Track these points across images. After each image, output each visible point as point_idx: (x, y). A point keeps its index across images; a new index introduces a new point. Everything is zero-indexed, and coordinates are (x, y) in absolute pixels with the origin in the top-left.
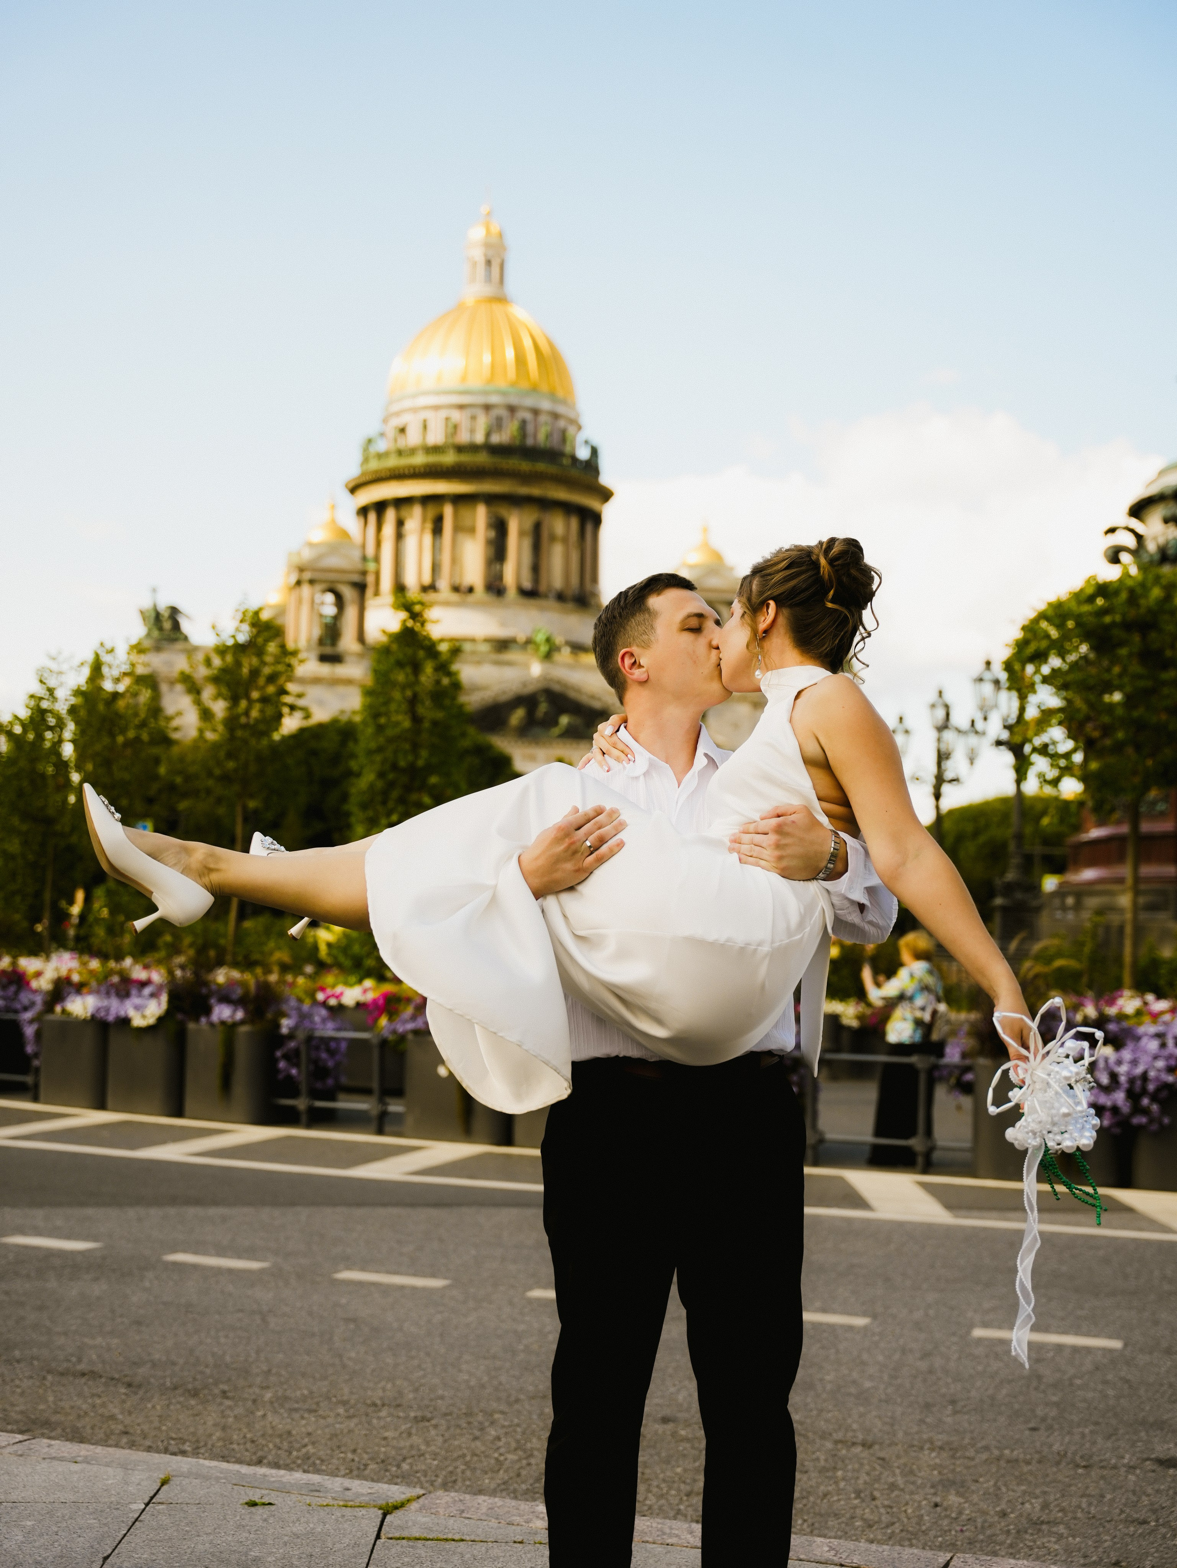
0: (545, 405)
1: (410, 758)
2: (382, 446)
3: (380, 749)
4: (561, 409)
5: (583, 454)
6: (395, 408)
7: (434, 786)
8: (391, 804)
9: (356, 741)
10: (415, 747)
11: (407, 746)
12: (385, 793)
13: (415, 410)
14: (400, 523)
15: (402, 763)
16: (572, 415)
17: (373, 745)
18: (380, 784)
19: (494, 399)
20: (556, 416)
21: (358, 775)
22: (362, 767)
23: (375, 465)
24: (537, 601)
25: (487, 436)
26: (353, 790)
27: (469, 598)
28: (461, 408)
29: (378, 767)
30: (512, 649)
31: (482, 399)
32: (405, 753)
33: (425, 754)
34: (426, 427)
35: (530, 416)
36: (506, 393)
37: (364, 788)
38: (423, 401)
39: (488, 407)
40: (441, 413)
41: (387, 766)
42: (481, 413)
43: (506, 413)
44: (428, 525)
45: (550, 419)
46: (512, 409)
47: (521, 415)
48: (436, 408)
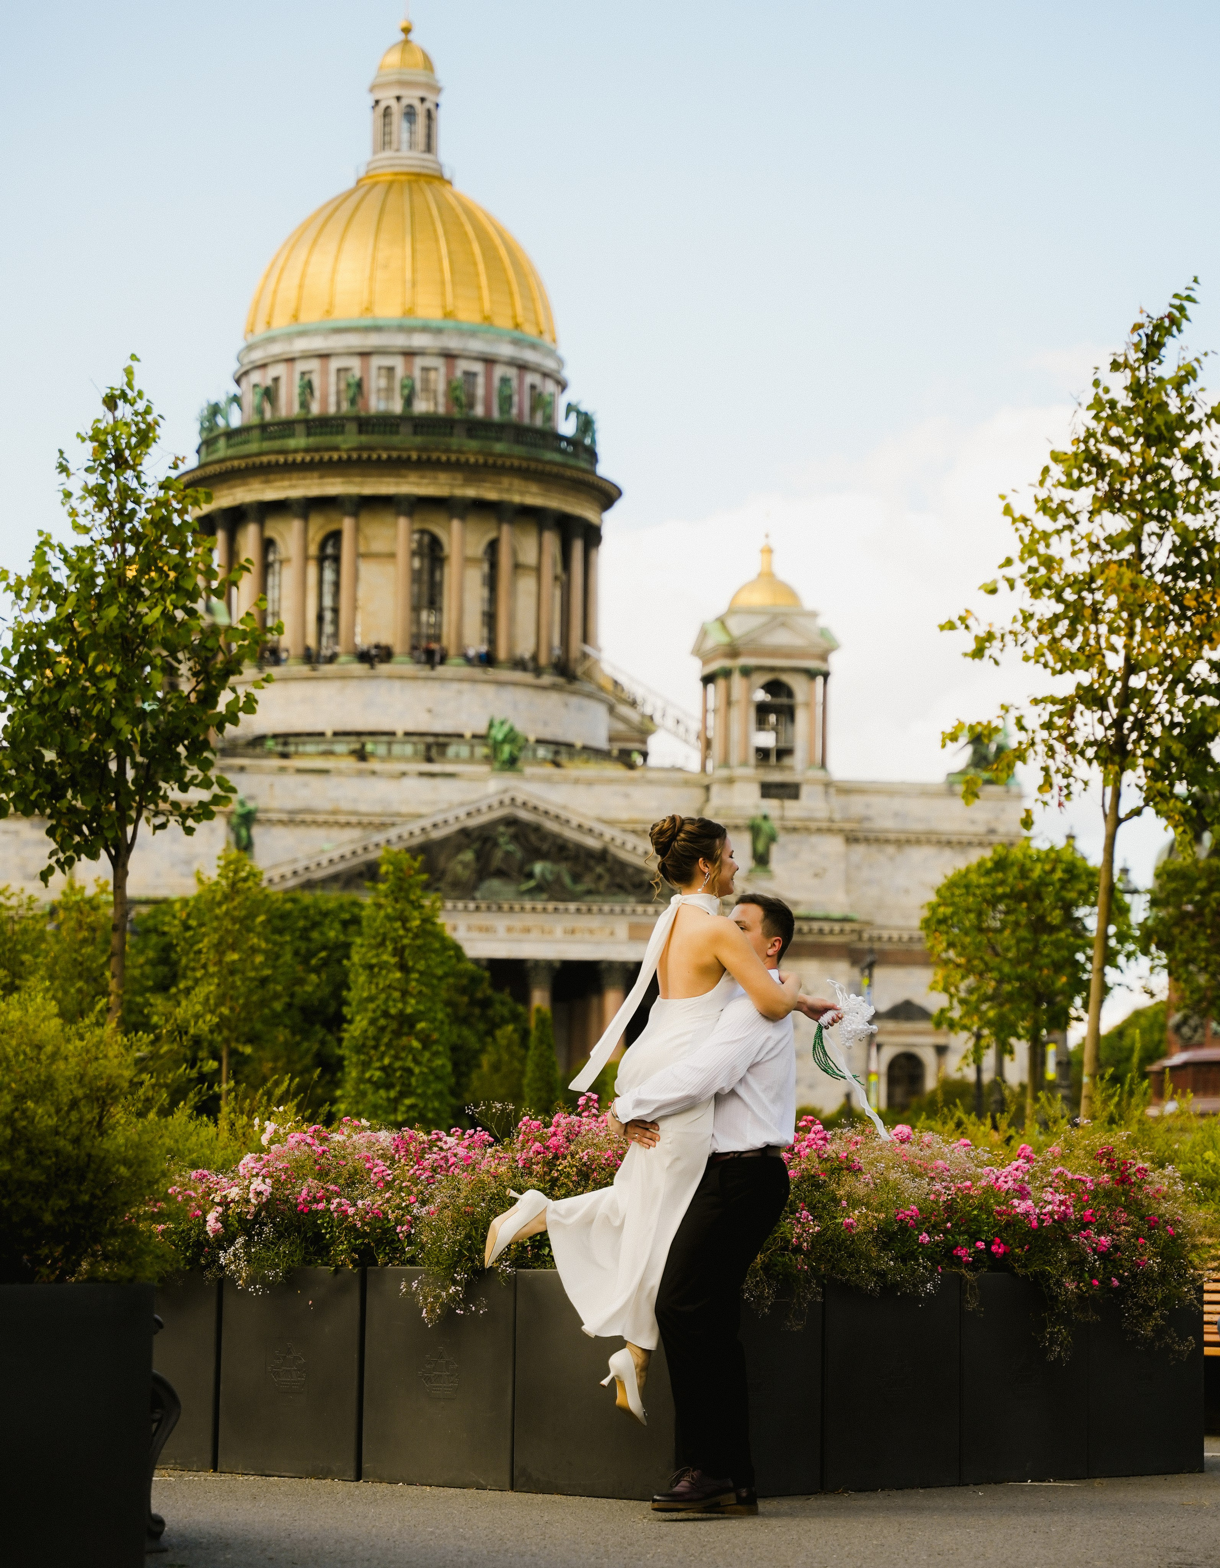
0: (506, 350)
1: (400, 1005)
2: (236, 419)
3: (371, 999)
4: (530, 356)
5: (567, 427)
6: (257, 355)
7: (423, 1030)
8: (383, 1048)
9: (349, 989)
10: (405, 993)
11: (396, 994)
12: (377, 1039)
13: (291, 360)
14: (267, 545)
15: (393, 1011)
16: (549, 364)
17: (365, 995)
18: (372, 1031)
19: (419, 341)
20: (523, 367)
21: (350, 1022)
22: (354, 1014)
23: (222, 449)
24: (493, 674)
25: (408, 401)
26: (346, 1035)
27: (383, 668)
28: (365, 355)
29: (370, 1014)
30: (451, 751)
31: (400, 341)
32: (394, 1000)
33: (413, 1001)
34: (308, 387)
35: (478, 367)
36: (438, 331)
37: (357, 1034)
38: (301, 345)
39: (409, 354)
40: (334, 364)
41: (379, 1013)
42: (398, 363)
43: (439, 363)
44: (313, 550)
45: (512, 372)
46: (449, 356)
47: (463, 365)
48: (324, 356)
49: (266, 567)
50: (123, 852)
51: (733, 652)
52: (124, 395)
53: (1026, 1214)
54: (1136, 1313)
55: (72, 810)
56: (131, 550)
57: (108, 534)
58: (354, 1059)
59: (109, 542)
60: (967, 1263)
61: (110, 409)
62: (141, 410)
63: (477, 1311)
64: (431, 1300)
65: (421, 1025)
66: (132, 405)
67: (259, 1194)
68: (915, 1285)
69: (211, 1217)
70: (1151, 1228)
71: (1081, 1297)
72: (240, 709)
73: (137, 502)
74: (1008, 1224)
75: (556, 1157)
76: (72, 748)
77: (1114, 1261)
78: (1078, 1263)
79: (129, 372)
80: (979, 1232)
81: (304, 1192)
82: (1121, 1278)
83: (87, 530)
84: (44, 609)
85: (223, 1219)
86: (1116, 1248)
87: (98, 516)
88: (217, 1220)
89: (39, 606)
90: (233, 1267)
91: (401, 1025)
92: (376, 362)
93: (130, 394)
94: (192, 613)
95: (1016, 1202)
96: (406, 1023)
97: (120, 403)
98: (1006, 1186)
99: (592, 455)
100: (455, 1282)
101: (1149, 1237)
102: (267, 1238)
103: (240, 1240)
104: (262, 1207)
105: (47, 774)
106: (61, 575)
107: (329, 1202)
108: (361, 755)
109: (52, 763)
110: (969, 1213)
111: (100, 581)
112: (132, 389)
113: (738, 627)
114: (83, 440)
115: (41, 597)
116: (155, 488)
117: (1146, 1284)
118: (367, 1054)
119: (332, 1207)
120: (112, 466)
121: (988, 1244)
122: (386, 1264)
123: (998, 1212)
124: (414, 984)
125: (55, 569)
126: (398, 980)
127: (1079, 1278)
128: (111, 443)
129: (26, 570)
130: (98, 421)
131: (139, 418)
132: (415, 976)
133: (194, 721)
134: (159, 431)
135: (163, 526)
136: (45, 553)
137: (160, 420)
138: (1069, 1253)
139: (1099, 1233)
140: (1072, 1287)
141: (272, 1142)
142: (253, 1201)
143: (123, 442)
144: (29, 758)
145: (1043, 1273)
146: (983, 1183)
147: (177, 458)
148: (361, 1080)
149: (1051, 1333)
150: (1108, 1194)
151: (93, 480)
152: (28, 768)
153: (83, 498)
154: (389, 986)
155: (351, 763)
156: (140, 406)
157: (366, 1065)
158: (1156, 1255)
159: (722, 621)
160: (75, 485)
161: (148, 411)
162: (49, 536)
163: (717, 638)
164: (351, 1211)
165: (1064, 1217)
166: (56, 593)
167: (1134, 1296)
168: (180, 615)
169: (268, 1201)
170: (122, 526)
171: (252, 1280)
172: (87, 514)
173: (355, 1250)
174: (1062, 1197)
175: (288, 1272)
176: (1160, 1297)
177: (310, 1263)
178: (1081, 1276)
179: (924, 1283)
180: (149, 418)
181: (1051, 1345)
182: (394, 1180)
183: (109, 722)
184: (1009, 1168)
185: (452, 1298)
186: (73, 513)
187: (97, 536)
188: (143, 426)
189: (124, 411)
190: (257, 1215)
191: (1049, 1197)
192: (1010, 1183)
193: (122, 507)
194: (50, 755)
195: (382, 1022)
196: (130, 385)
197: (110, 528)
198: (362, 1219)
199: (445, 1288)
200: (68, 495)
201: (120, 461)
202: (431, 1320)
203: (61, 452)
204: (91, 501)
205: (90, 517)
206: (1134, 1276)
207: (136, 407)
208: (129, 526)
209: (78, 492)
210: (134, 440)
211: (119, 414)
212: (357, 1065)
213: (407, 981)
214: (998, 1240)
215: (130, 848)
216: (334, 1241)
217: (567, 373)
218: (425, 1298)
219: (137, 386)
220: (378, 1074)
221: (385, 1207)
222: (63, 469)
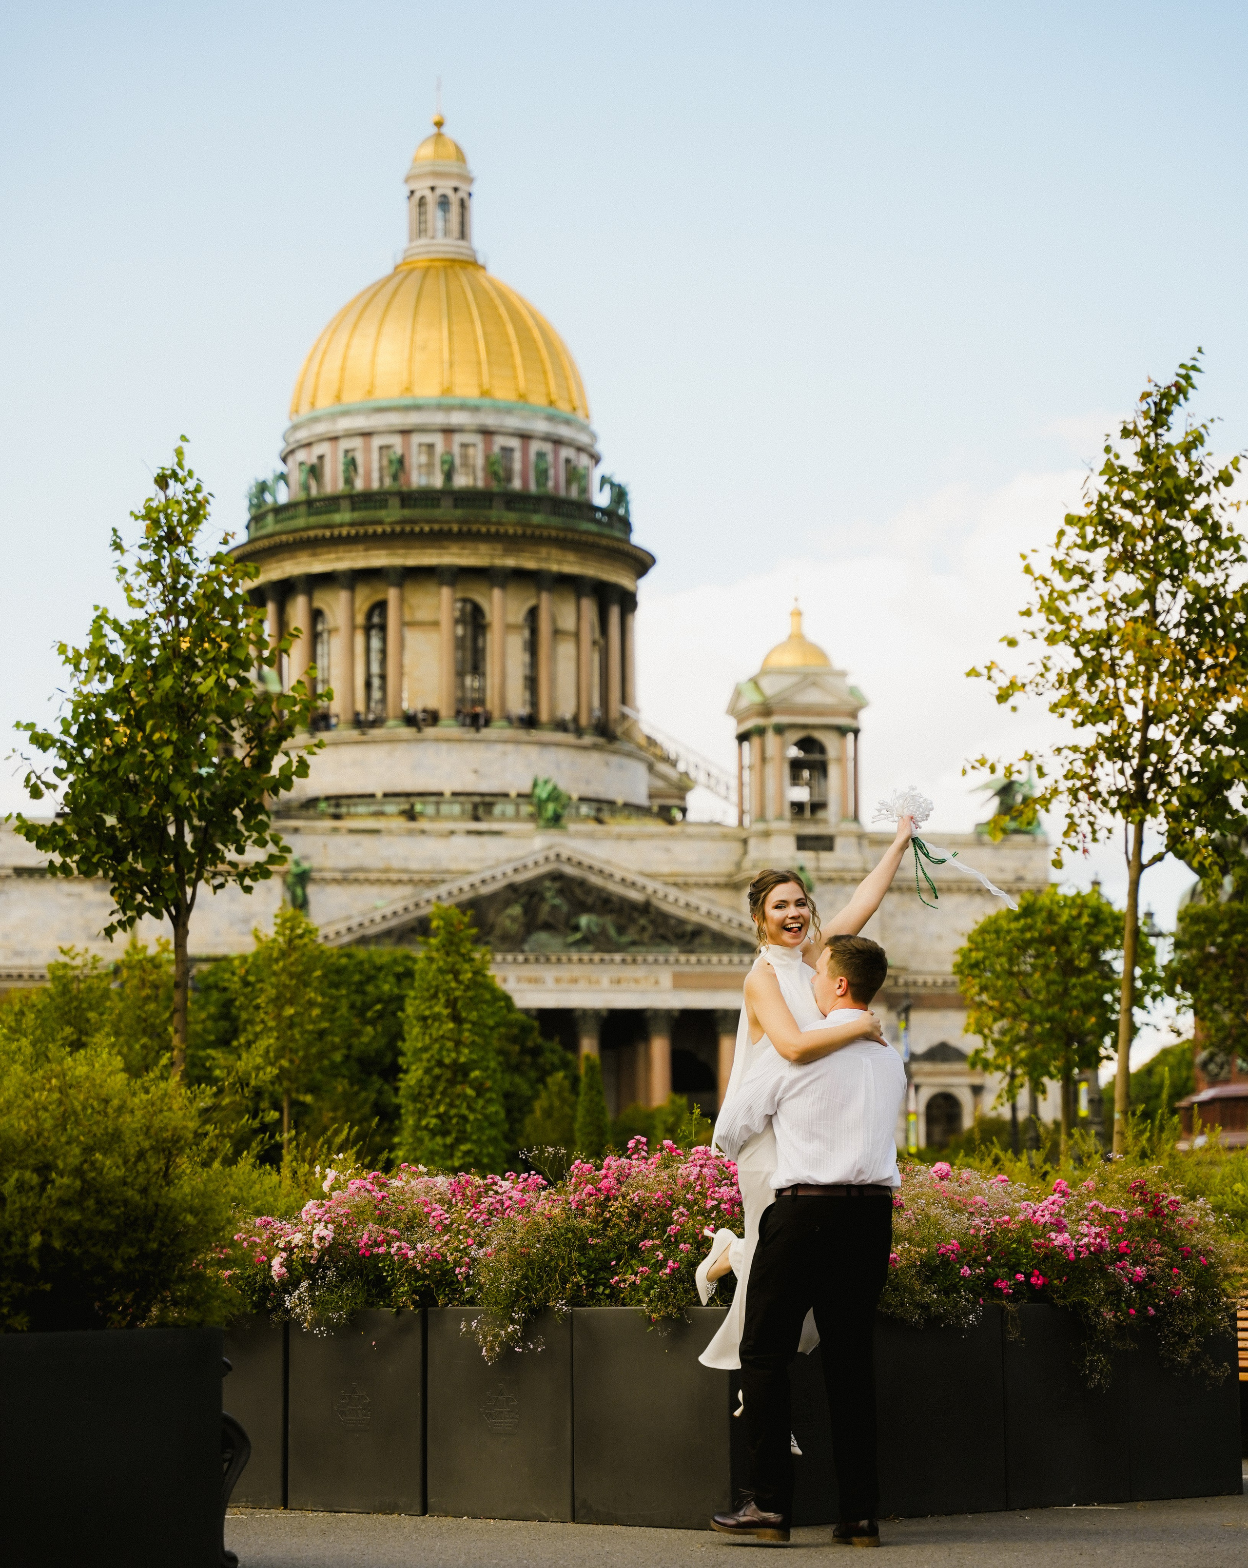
0: (541, 426)
1: (453, 1055)
2: (283, 496)
3: (425, 1049)
4: (564, 431)
5: (602, 499)
6: (302, 435)
7: (476, 1078)
8: (438, 1097)
9: (404, 1040)
10: (458, 1043)
11: (450, 1044)
12: (432, 1088)
13: (334, 439)
15: (447, 1061)
16: (583, 439)
17: (419, 1045)
18: (427, 1080)
19: (457, 418)
20: (558, 442)
21: (406, 1072)
22: (410, 1064)
23: (270, 525)
24: (535, 734)
25: (449, 476)
26: (402, 1085)
27: (430, 732)
28: (405, 432)
29: (425, 1064)
30: (497, 810)
31: (439, 419)
32: (448, 1050)
33: (466, 1051)
34: (351, 464)
35: (514, 443)
36: (475, 409)
37: (413, 1082)
38: (344, 424)
39: (448, 431)
40: (377, 442)
41: (433, 1063)
42: (438, 440)
43: (477, 439)
44: (360, 619)
45: (547, 447)
46: (487, 433)
47: (500, 441)
48: (367, 435)
49: (315, 637)
50: (183, 912)
51: (766, 711)
52: (174, 475)
53: (1064, 1247)
54: (1172, 1340)
55: (133, 872)
56: (184, 622)
57: (162, 607)
58: (411, 1108)
59: (164, 615)
60: (1008, 1294)
61: (161, 488)
62: (191, 489)
63: (535, 1348)
64: (490, 1338)
65: (475, 1074)
66: (183, 484)
67: (321, 1239)
68: (957, 1317)
69: (276, 1262)
70: (1184, 1258)
71: (1118, 1326)
72: (293, 773)
73: (189, 577)
74: (1046, 1257)
75: (607, 1199)
76: (132, 813)
77: (1150, 1290)
78: (1115, 1293)
79: (179, 453)
80: (1019, 1264)
81: (365, 1237)
82: (1156, 1307)
83: (141, 604)
84: (103, 680)
85: (288, 1264)
86: (1152, 1278)
87: (152, 590)
88: (282, 1265)
89: (97, 677)
90: (298, 1310)
91: (455, 1073)
92: (416, 439)
93: (181, 474)
94: (244, 682)
95: (1053, 1235)
96: (460, 1071)
97: (171, 482)
98: (1043, 1220)
99: (626, 525)
100: (513, 1321)
101: (1183, 1268)
102: (330, 1282)
103: (305, 1284)
104: (324, 1251)
105: (108, 837)
106: (117, 648)
107: (389, 1245)
108: (411, 815)
109: (113, 827)
110: (1008, 1246)
111: (155, 652)
112: (182, 469)
113: (771, 687)
114: (137, 518)
115: (99, 669)
116: (207, 563)
117: (1181, 1312)
118: (423, 1102)
119: (393, 1251)
120: (165, 544)
121: (1028, 1276)
122: (447, 1305)
123: (1036, 1245)
124: (467, 1034)
125: (112, 642)
126: (451, 1030)
127: (1116, 1308)
128: (163, 521)
129: (83, 643)
130: (151, 499)
131: (190, 497)
132: (467, 1026)
133: (249, 786)
134: (209, 508)
135: (215, 599)
136: (101, 627)
137: (210, 498)
138: (1106, 1284)
139: (1134, 1264)
140: (1109, 1316)
141: (333, 1189)
142: (316, 1246)
143: (175, 519)
144: (90, 823)
145: (1081, 1304)
146: (1021, 1217)
147: (227, 534)
148: (417, 1127)
149: (1091, 1362)
150: (1142, 1226)
151: (148, 556)
152: (90, 833)
153: (137, 574)
154: (442, 1037)
155: (402, 823)
156: (191, 485)
157: (422, 1113)
158: (1190, 1284)
159: (755, 682)
160: (129, 561)
161: (198, 489)
162: (106, 610)
163: (751, 698)
164: (411, 1254)
165: (1100, 1248)
166: (113, 665)
167: (1170, 1324)
168: (232, 683)
169: (331, 1245)
170: (176, 600)
171: (316, 1323)
172: (141, 588)
173: (415, 1292)
174: (1098, 1230)
175: (351, 1314)
176: (1195, 1324)
177: (372, 1305)
178: (1118, 1306)
179: (966, 1315)
180: (200, 497)
181: (1091, 1372)
182: (452, 1224)
183: (168, 785)
184: (1046, 1203)
185: (511, 1336)
186: (128, 589)
187: (151, 609)
188: (194, 504)
189: (175, 489)
190: (320, 1259)
191: (1085, 1230)
192: (1047, 1217)
193: (175, 581)
194: (111, 821)
195: (437, 1071)
196: (180, 464)
197: (164, 601)
198: (422, 1262)
199: (504, 1327)
200: (123, 571)
201: (172, 539)
202: (491, 1358)
203: (115, 531)
204: (145, 577)
205: (144, 592)
206: (1169, 1305)
207: (187, 485)
208: (182, 599)
209: (132, 568)
210: (185, 518)
211: (170, 492)
212: (413, 1113)
213: (460, 1032)
214: (1037, 1272)
215: (189, 908)
216: (395, 1284)
217: (600, 447)
218: (485, 1337)
219: (187, 465)
220: (434, 1121)
221: (444, 1250)
222: (117, 546)
